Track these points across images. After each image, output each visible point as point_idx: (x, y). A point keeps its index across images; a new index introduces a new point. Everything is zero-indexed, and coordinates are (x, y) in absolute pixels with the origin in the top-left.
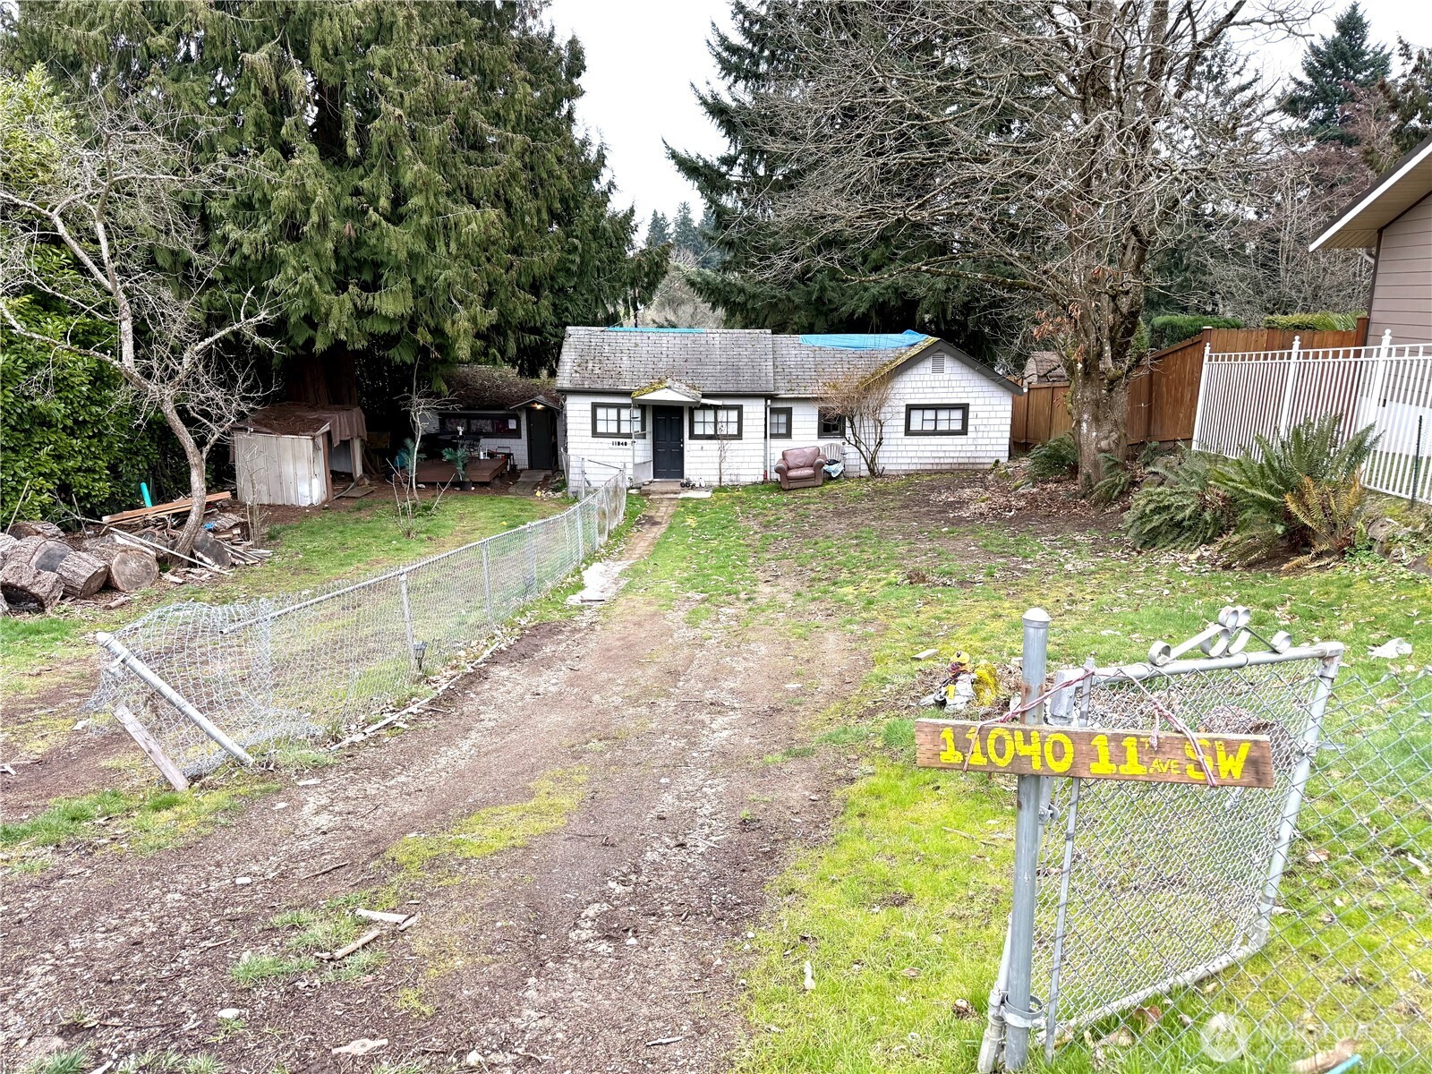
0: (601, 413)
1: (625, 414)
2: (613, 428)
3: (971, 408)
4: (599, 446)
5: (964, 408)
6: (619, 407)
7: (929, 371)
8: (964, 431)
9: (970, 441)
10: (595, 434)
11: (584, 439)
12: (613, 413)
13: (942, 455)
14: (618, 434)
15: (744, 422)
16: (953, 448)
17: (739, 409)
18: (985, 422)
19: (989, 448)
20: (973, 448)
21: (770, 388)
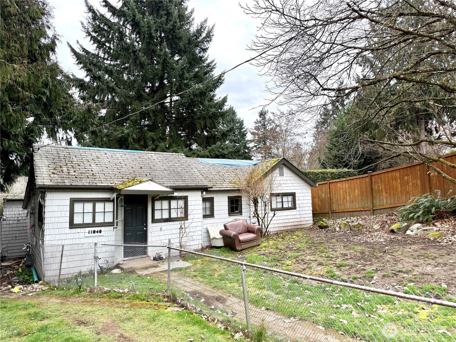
0: (78, 207)
1: (99, 207)
2: (88, 219)
3: (297, 195)
4: (77, 236)
5: (293, 195)
6: (94, 201)
8: (294, 207)
9: (298, 213)
10: (72, 225)
11: (61, 231)
12: (89, 207)
13: (287, 221)
14: (94, 224)
15: (190, 208)
17: (185, 199)
18: (302, 202)
19: (305, 216)
20: (299, 216)
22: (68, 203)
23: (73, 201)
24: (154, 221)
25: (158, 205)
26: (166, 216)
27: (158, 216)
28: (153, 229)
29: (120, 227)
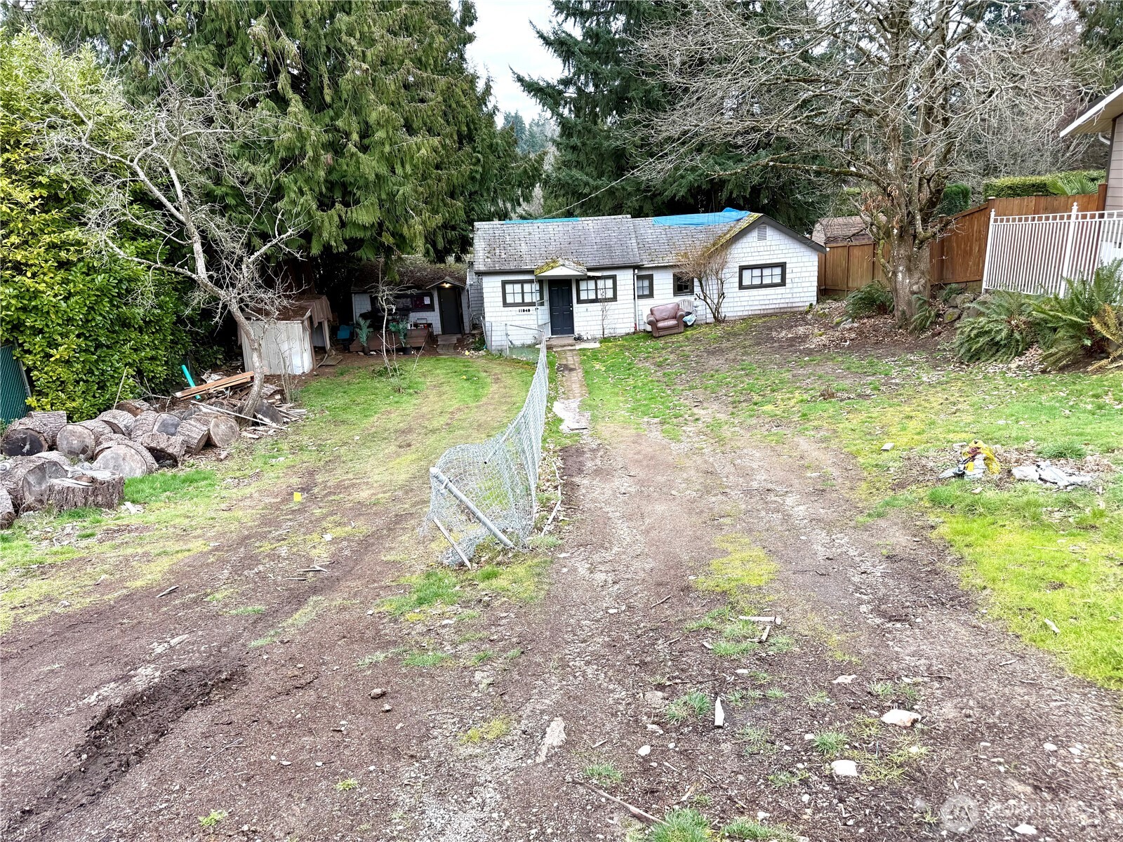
0: (509, 288)
1: (527, 287)
2: (519, 300)
3: (788, 266)
4: (509, 313)
5: (783, 266)
6: (522, 282)
7: (756, 239)
8: (783, 283)
9: (788, 291)
10: (505, 304)
11: (497, 309)
12: (518, 287)
13: (767, 302)
14: (523, 304)
15: (618, 288)
16: (775, 297)
17: (614, 278)
18: (798, 275)
19: (802, 295)
20: (790, 296)
21: (636, 260)
22: (500, 284)
23: (504, 283)
24: (579, 301)
25: (583, 286)
26: (592, 296)
27: (583, 296)
28: (578, 309)
29: (546, 307)
